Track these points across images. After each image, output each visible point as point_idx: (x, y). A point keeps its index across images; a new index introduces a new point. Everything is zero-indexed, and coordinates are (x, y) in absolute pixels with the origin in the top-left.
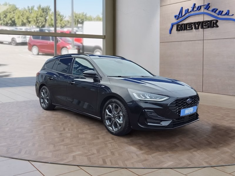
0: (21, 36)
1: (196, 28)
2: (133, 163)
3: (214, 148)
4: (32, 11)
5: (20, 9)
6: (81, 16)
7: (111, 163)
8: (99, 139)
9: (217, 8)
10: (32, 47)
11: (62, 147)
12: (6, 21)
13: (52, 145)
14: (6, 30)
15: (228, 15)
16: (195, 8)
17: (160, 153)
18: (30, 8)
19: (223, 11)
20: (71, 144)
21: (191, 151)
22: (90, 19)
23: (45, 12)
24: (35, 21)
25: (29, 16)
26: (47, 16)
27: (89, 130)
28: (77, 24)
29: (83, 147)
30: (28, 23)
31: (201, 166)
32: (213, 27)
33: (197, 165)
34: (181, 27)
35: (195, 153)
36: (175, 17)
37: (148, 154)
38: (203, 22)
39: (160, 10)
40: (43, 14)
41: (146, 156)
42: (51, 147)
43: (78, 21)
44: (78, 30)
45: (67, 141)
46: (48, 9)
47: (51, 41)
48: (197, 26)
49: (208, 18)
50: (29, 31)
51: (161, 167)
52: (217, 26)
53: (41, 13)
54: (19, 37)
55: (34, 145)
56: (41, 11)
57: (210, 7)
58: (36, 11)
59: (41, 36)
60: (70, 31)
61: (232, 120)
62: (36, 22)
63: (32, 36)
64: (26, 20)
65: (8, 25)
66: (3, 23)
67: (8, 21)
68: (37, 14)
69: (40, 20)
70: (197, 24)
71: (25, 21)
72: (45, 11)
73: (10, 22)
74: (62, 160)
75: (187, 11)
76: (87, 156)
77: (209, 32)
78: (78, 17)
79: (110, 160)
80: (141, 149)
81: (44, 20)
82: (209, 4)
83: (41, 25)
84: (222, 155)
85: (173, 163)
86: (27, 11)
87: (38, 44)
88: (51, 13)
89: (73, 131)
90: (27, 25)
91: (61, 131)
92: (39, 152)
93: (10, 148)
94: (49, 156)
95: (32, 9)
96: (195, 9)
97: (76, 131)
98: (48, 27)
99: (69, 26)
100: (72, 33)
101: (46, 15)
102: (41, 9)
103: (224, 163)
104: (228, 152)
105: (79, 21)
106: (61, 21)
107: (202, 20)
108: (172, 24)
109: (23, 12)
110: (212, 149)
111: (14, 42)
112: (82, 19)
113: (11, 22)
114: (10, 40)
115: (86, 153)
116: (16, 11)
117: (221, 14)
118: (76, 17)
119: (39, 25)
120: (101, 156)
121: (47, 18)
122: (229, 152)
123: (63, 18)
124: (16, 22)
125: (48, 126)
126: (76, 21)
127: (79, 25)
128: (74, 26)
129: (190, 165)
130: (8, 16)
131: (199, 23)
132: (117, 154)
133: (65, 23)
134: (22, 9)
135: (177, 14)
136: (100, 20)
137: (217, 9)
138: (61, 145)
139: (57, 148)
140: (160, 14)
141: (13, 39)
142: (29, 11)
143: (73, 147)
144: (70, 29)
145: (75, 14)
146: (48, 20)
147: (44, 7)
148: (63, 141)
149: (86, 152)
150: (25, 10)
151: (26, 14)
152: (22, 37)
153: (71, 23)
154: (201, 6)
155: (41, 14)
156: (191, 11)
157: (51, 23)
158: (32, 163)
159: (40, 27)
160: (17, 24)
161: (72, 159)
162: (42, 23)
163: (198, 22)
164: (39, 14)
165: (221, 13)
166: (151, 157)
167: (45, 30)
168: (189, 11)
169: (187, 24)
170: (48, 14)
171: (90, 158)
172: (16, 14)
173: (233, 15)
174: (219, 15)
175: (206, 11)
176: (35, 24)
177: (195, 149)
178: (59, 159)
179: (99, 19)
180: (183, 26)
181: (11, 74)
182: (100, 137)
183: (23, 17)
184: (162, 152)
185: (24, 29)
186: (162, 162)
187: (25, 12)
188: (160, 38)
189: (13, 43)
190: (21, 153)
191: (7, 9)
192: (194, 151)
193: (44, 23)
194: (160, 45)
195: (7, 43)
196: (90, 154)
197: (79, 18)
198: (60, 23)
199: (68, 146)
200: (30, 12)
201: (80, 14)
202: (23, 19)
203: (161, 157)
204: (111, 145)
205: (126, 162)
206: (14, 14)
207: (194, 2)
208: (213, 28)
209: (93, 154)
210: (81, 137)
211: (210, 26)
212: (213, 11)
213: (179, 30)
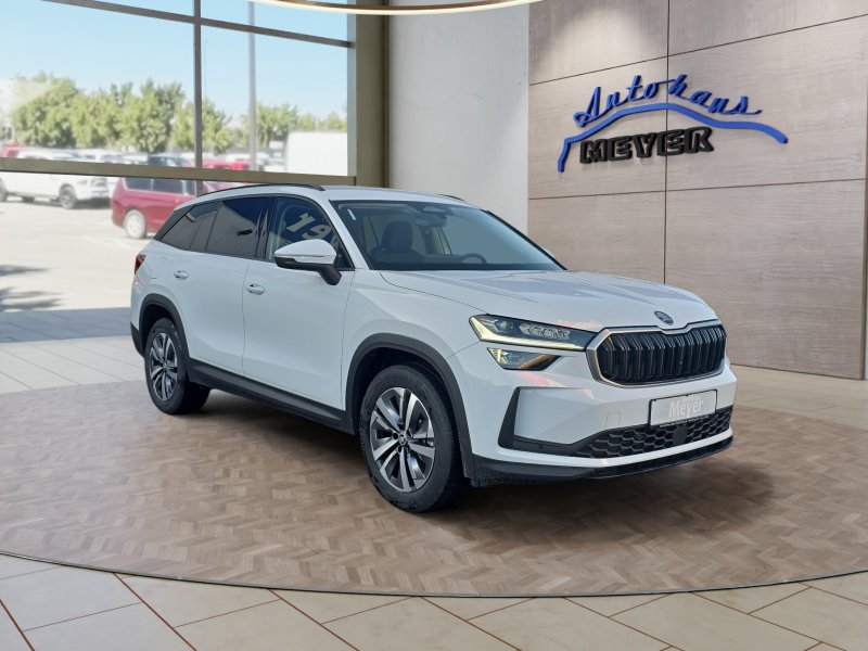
0: (89, 178)
1: (641, 154)
2: (443, 579)
3: (701, 531)
4: (126, 100)
5: (87, 93)
6: (279, 115)
7: (375, 579)
8: (336, 503)
9: (710, 91)
10: (127, 212)
11: (219, 530)
12: (43, 132)
13: (188, 524)
14: (43, 161)
15: (744, 111)
16: (638, 91)
17: (529, 547)
18: (119, 90)
19: (727, 101)
20: (247, 521)
21: (628, 541)
22: (309, 126)
23: (167, 102)
24: (133, 132)
25: (115, 117)
26: (171, 117)
27: (304, 477)
28: (268, 141)
29: (285, 531)
30: (113, 138)
31: (660, 589)
32: (697, 151)
33: (646, 587)
34: (597, 152)
35: (639, 548)
36: (578, 117)
37: (491, 553)
38: (664, 135)
39: (530, 97)
40: (161, 109)
41: (486, 559)
42: (186, 530)
43: (270, 132)
44: (271, 160)
45: (236, 510)
46: (174, 93)
47: (186, 194)
48: (645, 146)
49: (680, 123)
50: (114, 162)
51: (532, 593)
52: (710, 148)
53: (152, 105)
54: (84, 182)
55: (130, 522)
56: (152, 100)
57: (685, 86)
58: (138, 100)
59: (152, 180)
60: (245, 162)
61: (756, 445)
62: (138, 133)
63: (123, 179)
64: (106, 130)
65: (50, 144)
66: (34, 137)
67: (50, 131)
68: (142, 110)
69: (151, 127)
70: (646, 142)
71: (103, 131)
72: (166, 99)
73: (56, 133)
74: (221, 569)
75: (614, 99)
76: (298, 558)
77: (683, 166)
78: (272, 119)
79: (372, 571)
80: (468, 537)
81: (162, 128)
82: (684, 77)
83: (153, 143)
84: (725, 555)
85: (569, 579)
86: (108, 101)
87: (145, 204)
88: (184, 107)
89: (254, 478)
90: (109, 145)
91: (216, 479)
92: (147, 544)
93: (54, 534)
94: (179, 558)
95: (124, 94)
96: (640, 94)
97: (262, 478)
98: (175, 151)
99: (240, 145)
100: (251, 169)
101: (170, 113)
102: (152, 95)
103: (731, 580)
104: (742, 545)
105: (274, 130)
106: (216, 130)
107: (663, 129)
108: (566, 140)
109: (98, 103)
110: (691, 537)
111: (67, 198)
112: (283, 123)
113: (59, 135)
114: (55, 192)
115: (296, 549)
116: (75, 100)
117: (721, 111)
118: (263, 118)
119: (147, 145)
120: (342, 559)
121: (172, 122)
122: (746, 544)
123: (224, 121)
124: (74, 135)
125: (176, 463)
126: (264, 131)
127: (274, 145)
128: (257, 147)
129: (623, 585)
130: (50, 116)
131: (651, 138)
132: (392, 553)
133: (230, 139)
134: (93, 93)
135: (584, 109)
136: (340, 127)
137: (710, 95)
138: (216, 523)
139: (203, 534)
140: (530, 109)
142: (117, 100)
143: (255, 531)
144: (246, 157)
145: (260, 108)
146: (174, 128)
147: (162, 86)
148: (223, 509)
149: (295, 544)
150: (103, 95)
151: (105, 110)
152: (93, 182)
153: (248, 137)
154: (657, 85)
155: (153, 110)
156: (626, 101)
157: (184, 139)
158: (125, 580)
159: (152, 149)
160: (78, 141)
161: (251, 569)
162: (157, 136)
163: (649, 135)
164: (148, 108)
165: (720, 105)
166: (501, 562)
167: (166, 158)
168: (622, 99)
169: (614, 141)
170: (177, 108)
171: (308, 564)
172: (76, 108)
173: (759, 112)
174: (714, 112)
175: (674, 100)
176: (133, 140)
177: (642, 535)
178: (209, 568)
179: (336, 125)
180: (602, 147)
181: (57, 300)
182: (339, 499)
183: (97, 120)
184: (536, 544)
185: (98, 155)
186: (537, 576)
187: (103, 103)
188: (530, 184)
189: (65, 199)
190: (89, 547)
191: (48, 94)
192: (636, 542)
193: (162, 138)
194: (530, 208)
195: (47, 200)
196: (307, 550)
197: (274, 121)
198: (214, 139)
199: (240, 527)
200: (120, 102)
201: (275, 109)
202: (96, 126)
203: (533, 560)
204: (375, 523)
205: (421, 576)
206: (70, 110)
207: (636, 71)
208: (696, 154)
209: (318, 552)
210: (280, 497)
211: (686, 147)
212: (695, 98)
213: (590, 161)
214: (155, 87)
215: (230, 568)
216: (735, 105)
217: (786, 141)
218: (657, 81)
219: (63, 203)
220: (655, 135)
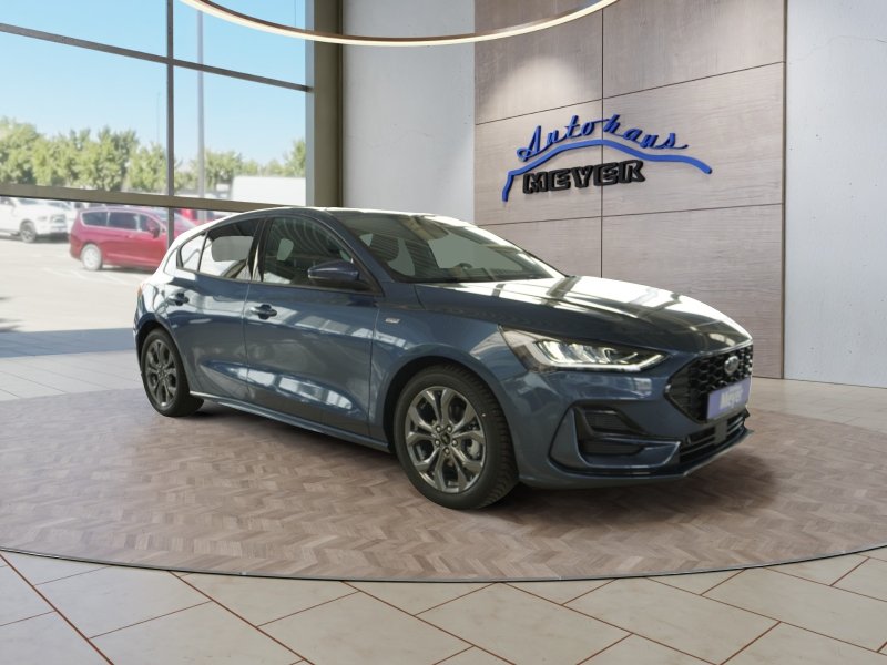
1: (579, 184)
2: (517, 564)
3: (734, 509)
4: (84, 144)
5: (47, 137)
6: (225, 161)
7: (448, 566)
8: (372, 494)
9: (641, 129)
10: (84, 246)
11: (265, 523)
12: (6, 172)
13: (230, 518)
16: (575, 129)
18: (78, 135)
19: (657, 137)
20: (296, 513)
21: (675, 520)
22: (252, 171)
23: (122, 148)
24: (90, 174)
25: (74, 159)
26: (126, 160)
27: (328, 470)
28: (215, 184)
29: (334, 522)
30: (71, 179)
31: (733, 566)
32: (630, 181)
34: (538, 183)
35: (684, 525)
36: (520, 153)
37: (550, 536)
38: (599, 168)
39: (476, 135)
40: (117, 153)
42: (231, 525)
43: (216, 175)
45: (275, 504)
46: (129, 139)
47: (139, 231)
48: (583, 177)
49: (613, 157)
51: (613, 575)
52: (642, 179)
53: (108, 150)
54: (45, 219)
55: (169, 519)
56: (109, 145)
57: (619, 125)
58: (95, 145)
62: (96, 175)
64: (65, 171)
67: (12, 171)
68: (99, 154)
69: (107, 169)
70: (584, 173)
71: (62, 172)
72: (123, 144)
73: (17, 173)
74: (285, 563)
75: (553, 136)
76: (360, 548)
77: (617, 194)
78: (218, 165)
79: (441, 558)
80: (518, 521)
81: (118, 171)
82: (617, 117)
83: (109, 184)
84: (772, 531)
85: (639, 559)
86: (67, 145)
87: (101, 239)
88: (138, 152)
89: (279, 472)
90: (68, 184)
91: (242, 475)
92: (195, 541)
93: (91, 533)
94: (235, 554)
95: (84, 138)
96: (576, 133)
97: (287, 472)
99: (190, 187)
101: (125, 157)
102: (109, 140)
104: (781, 521)
105: (221, 174)
107: (600, 163)
108: (510, 173)
109: (58, 147)
110: (728, 514)
111: (28, 233)
112: (229, 168)
113: (20, 175)
114: (16, 227)
115: (353, 540)
116: (36, 143)
117: (652, 145)
118: (211, 163)
119: (103, 185)
120: (404, 548)
121: (127, 165)
124: (35, 175)
125: (195, 461)
126: (212, 175)
127: (221, 187)
128: (205, 188)
129: (695, 564)
130: (12, 158)
131: (588, 170)
132: (453, 540)
133: (181, 181)
134: (54, 138)
135: (527, 146)
136: (280, 173)
137: (641, 132)
138: (259, 516)
139: (250, 528)
140: (476, 146)
141: (26, 225)
142: (75, 144)
143: (303, 523)
145: (208, 154)
146: (129, 170)
147: (118, 133)
148: (260, 503)
149: (350, 535)
150: (62, 139)
151: (64, 154)
152: (52, 218)
153: (197, 179)
154: (593, 124)
155: (109, 154)
156: (565, 138)
157: (138, 180)
158: (183, 578)
160: (38, 181)
161: (314, 561)
162: (113, 177)
163: (586, 168)
164: (105, 153)
165: (651, 141)
166: (564, 544)
168: (561, 137)
169: (553, 173)
170: (132, 152)
171: (372, 553)
172: (37, 151)
173: (686, 146)
174: (645, 147)
175: (608, 137)
176: (91, 180)
177: (683, 515)
178: (271, 562)
179: (277, 170)
180: (542, 179)
182: (374, 490)
183: (57, 162)
184: (588, 526)
186: (608, 558)
187: (63, 147)
188: (476, 212)
189: (26, 233)
190: (133, 546)
191: (10, 137)
192: (682, 522)
193: (117, 179)
195: (8, 234)
196: (363, 541)
197: (221, 166)
199: (285, 520)
200: (79, 146)
201: (222, 156)
202: (55, 168)
203: (594, 542)
204: (421, 511)
205: (493, 562)
206: (31, 153)
207: (574, 111)
208: (629, 184)
209: (377, 541)
210: (313, 490)
211: (620, 178)
212: (628, 135)
213: (532, 191)
214: (112, 133)
215: (293, 562)
216: (665, 140)
217: (710, 172)
218: (593, 120)
219: (24, 238)
220: (592, 168)
